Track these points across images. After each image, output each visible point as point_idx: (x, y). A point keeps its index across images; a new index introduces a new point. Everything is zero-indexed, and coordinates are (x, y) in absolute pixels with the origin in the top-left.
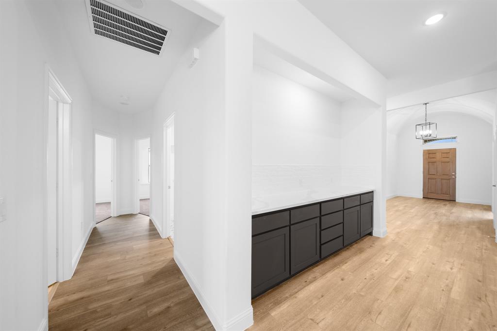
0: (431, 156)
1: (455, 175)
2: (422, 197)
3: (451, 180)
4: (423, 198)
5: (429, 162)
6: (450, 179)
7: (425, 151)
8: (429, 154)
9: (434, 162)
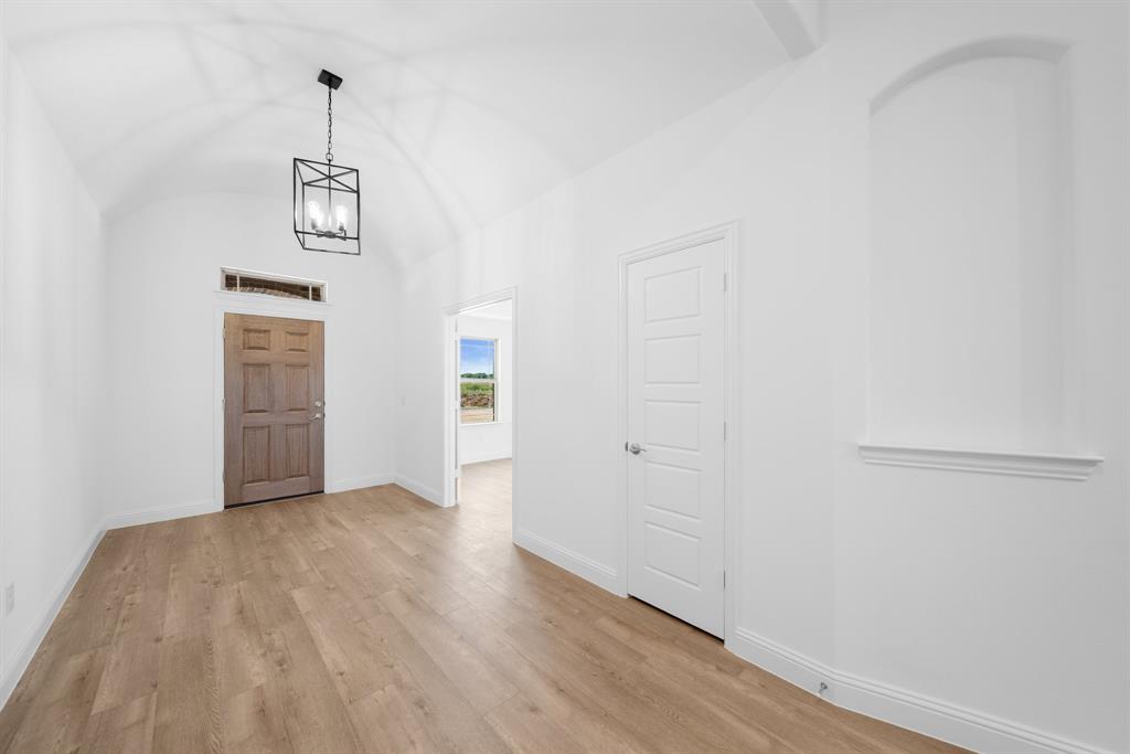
0: (254, 339)
1: (321, 410)
2: (220, 507)
3: (312, 427)
4: (226, 507)
5: (246, 365)
6: (308, 424)
7: (228, 318)
8: (247, 331)
9: (263, 365)
